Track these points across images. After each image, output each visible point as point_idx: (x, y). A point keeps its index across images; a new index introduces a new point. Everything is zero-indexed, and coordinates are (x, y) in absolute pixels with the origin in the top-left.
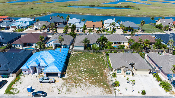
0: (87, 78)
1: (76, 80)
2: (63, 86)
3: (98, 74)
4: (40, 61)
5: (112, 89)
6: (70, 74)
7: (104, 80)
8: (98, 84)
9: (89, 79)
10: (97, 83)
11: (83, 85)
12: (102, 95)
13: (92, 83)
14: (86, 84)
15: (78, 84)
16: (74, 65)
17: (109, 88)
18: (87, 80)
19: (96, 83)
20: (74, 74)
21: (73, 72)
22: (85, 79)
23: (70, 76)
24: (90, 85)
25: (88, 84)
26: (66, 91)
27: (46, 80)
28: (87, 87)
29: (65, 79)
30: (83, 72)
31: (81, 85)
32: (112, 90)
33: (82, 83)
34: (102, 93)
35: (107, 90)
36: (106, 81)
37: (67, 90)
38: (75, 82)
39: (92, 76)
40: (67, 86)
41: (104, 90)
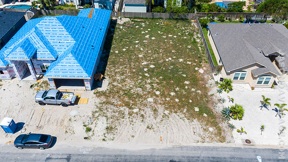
0: (158, 93)
1: (130, 96)
2: (97, 114)
3: (185, 79)
4: (36, 46)
5: (224, 125)
6: (114, 80)
7: (201, 98)
8: (188, 111)
9: (163, 95)
10: (183, 107)
11: (148, 112)
12: (200, 144)
13: (172, 107)
14: (155, 111)
15: (135, 110)
16: (123, 52)
17: (215, 124)
18: (157, 96)
19: (180, 107)
20: (124, 80)
21: (123, 74)
23: (115, 84)
24: (167, 112)
25: (161, 109)
26: (105, 131)
27: (53, 98)
28: (158, 120)
29: (103, 94)
30: (146, 75)
31: (142, 113)
32: (224, 131)
33: (145, 105)
34: (200, 139)
35: (211, 129)
36: (207, 101)
37: (107, 128)
38: (127, 105)
39: (170, 87)
40: (109, 115)
41: (205, 130)
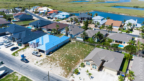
0: (62, 61)
1: (54, 59)
2: (42, 60)
3: (74, 61)
4: (40, 41)
5: (70, 74)
7: (72, 66)
9: (62, 62)
10: (65, 66)
13: (61, 65)
14: (56, 64)
15: (51, 63)
16: (64, 49)
17: (68, 73)
18: (61, 61)
20: (56, 56)
21: (58, 54)
22: (60, 61)
23: (53, 56)
25: (58, 65)
27: (35, 53)
28: (55, 66)
29: (48, 57)
30: (64, 56)
31: (53, 64)
33: (55, 62)
34: (60, 74)
35: (66, 73)
36: (73, 68)
37: (41, 64)
39: (66, 61)
40: (44, 61)
41: (64, 73)
